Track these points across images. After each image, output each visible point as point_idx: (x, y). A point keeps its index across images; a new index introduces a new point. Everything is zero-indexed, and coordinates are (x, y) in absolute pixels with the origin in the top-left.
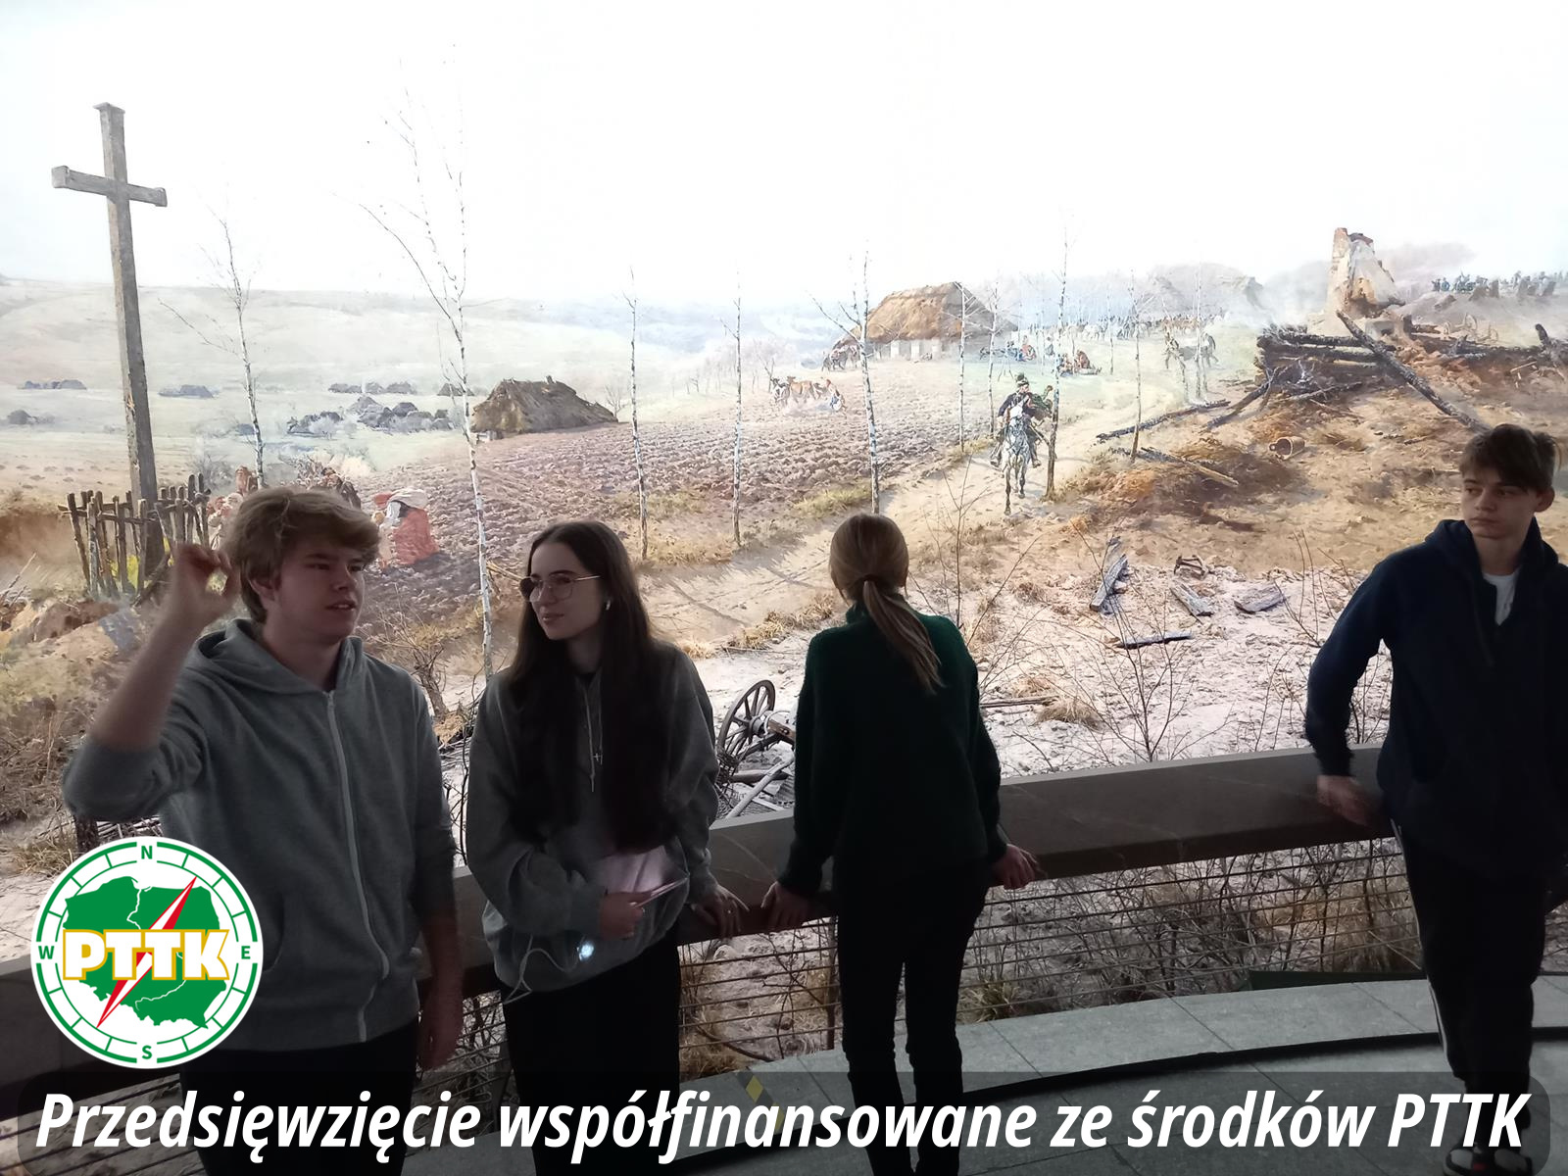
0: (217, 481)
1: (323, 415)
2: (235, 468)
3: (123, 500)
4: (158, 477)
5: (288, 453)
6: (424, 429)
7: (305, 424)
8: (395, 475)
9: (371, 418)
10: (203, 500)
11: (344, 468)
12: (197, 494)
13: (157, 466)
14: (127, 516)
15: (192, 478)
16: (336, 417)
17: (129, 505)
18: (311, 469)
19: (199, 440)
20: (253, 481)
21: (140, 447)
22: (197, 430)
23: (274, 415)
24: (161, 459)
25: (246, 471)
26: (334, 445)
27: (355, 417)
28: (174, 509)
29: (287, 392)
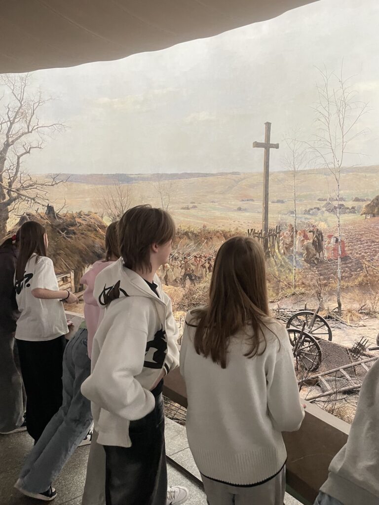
0: (283, 228)
1: (315, 208)
2: (288, 224)
3: (260, 232)
4: (269, 225)
5: (303, 220)
6: (346, 213)
7: (309, 211)
8: (335, 228)
9: (330, 209)
10: (279, 233)
11: (319, 226)
12: (278, 231)
13: (269, 223)
14: (260, 236)
15: (277, 226)
16: (318, 209)
17: (261, 233)
18: (309, 225)
19: (280, 215)
20: (293, 228)
21: (265, 217)
22: (279, 213)
23: (300, 209)
24: (270, 221)
25: (291, 225)
26: (317, 218)
27: (324, 209)
28: (271, 235)
29: (305, 201)
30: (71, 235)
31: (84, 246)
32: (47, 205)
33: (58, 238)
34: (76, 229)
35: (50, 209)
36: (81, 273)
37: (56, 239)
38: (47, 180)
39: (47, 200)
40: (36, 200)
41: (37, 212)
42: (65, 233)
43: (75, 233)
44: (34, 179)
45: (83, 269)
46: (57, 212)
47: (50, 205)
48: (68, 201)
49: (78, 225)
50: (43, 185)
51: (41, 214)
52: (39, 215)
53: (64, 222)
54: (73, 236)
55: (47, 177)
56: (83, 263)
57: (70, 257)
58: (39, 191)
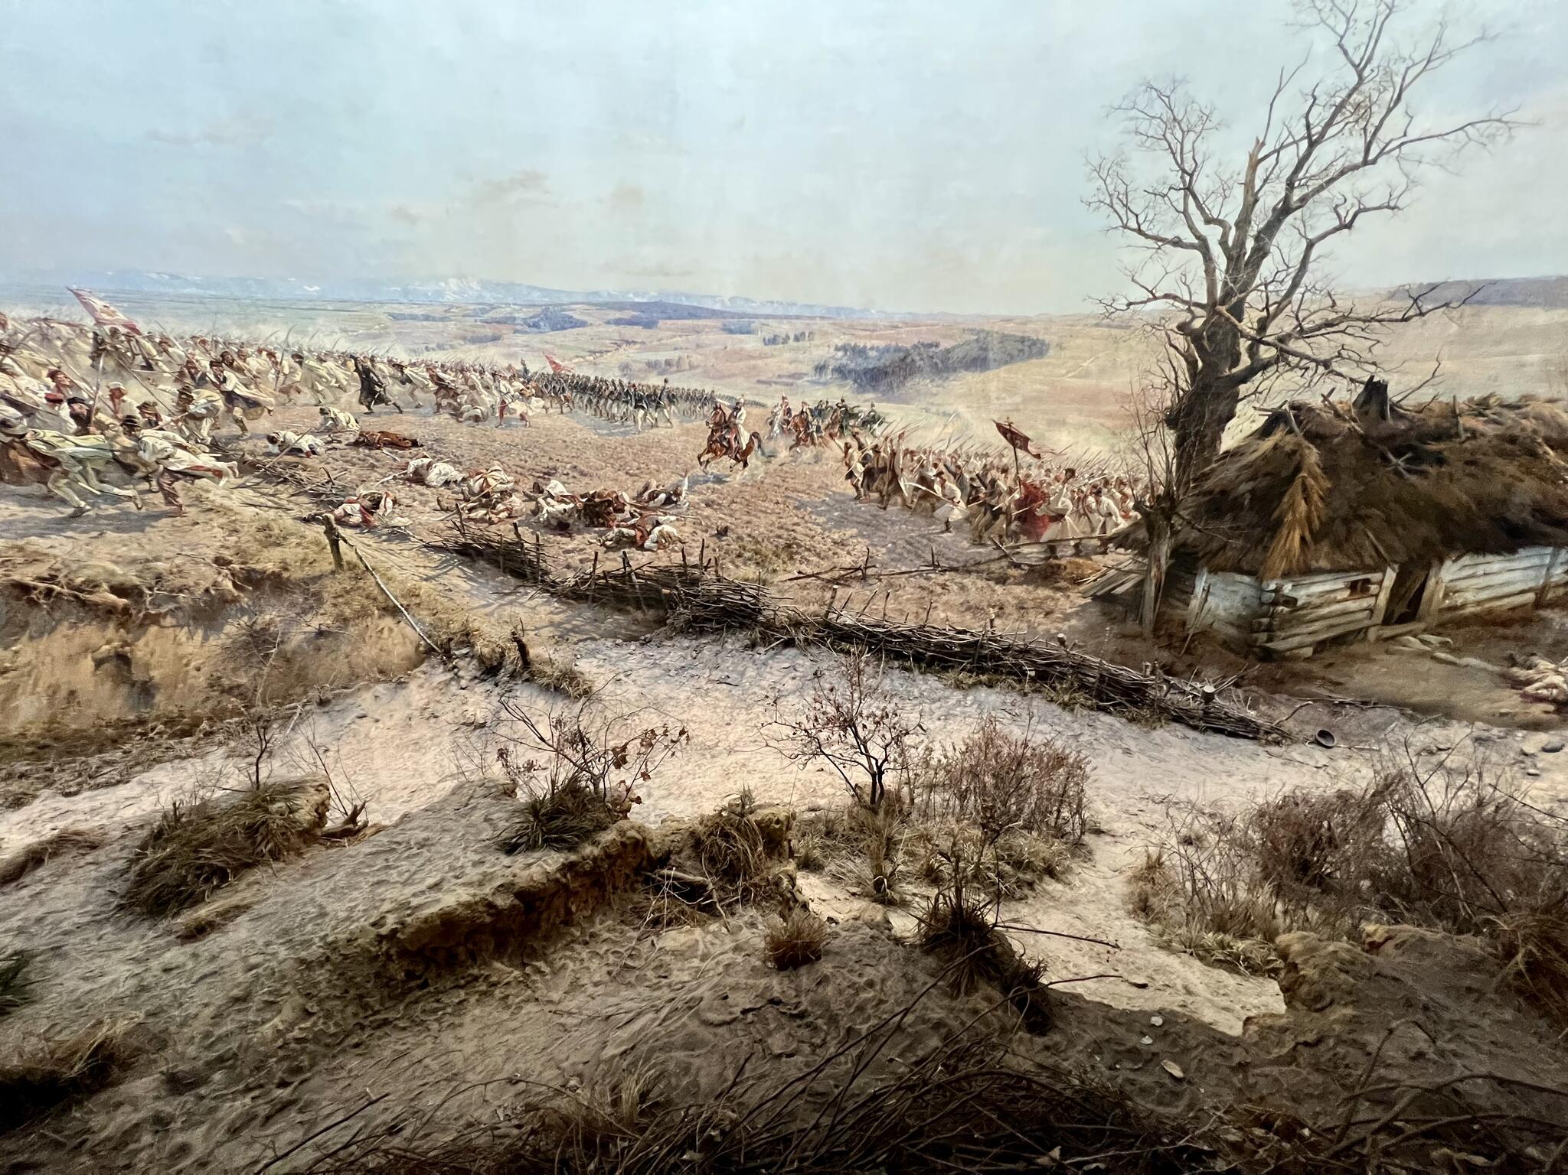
30: (1425, 467)
31: (1464, 498)
32: (1366, 379)
33: (1373, 474)
34: (1450, 449)
35: (1375, 390)
36: (1423, 574)
37: (1368, 477)
38: (1391, 304)
39: (1374, 364)
40: (1335, 366)
41: (1325, 398)
42: (1407, 461)
43: (1440, 460)
44: (1343, 305)
45: (1435, 562)
46: (1395, 399)
47: (1375, 380)
48: (1447, 365)
49: (1464, 436)
50: (1373, 319)
51: (1339, 407)
52: (1332, 406)
53: (1410, 429)
54: (1433, 471)
55: (1392, 296)
56: (1441, 548)
57: (1400, 530)
58: (1348, 340)
